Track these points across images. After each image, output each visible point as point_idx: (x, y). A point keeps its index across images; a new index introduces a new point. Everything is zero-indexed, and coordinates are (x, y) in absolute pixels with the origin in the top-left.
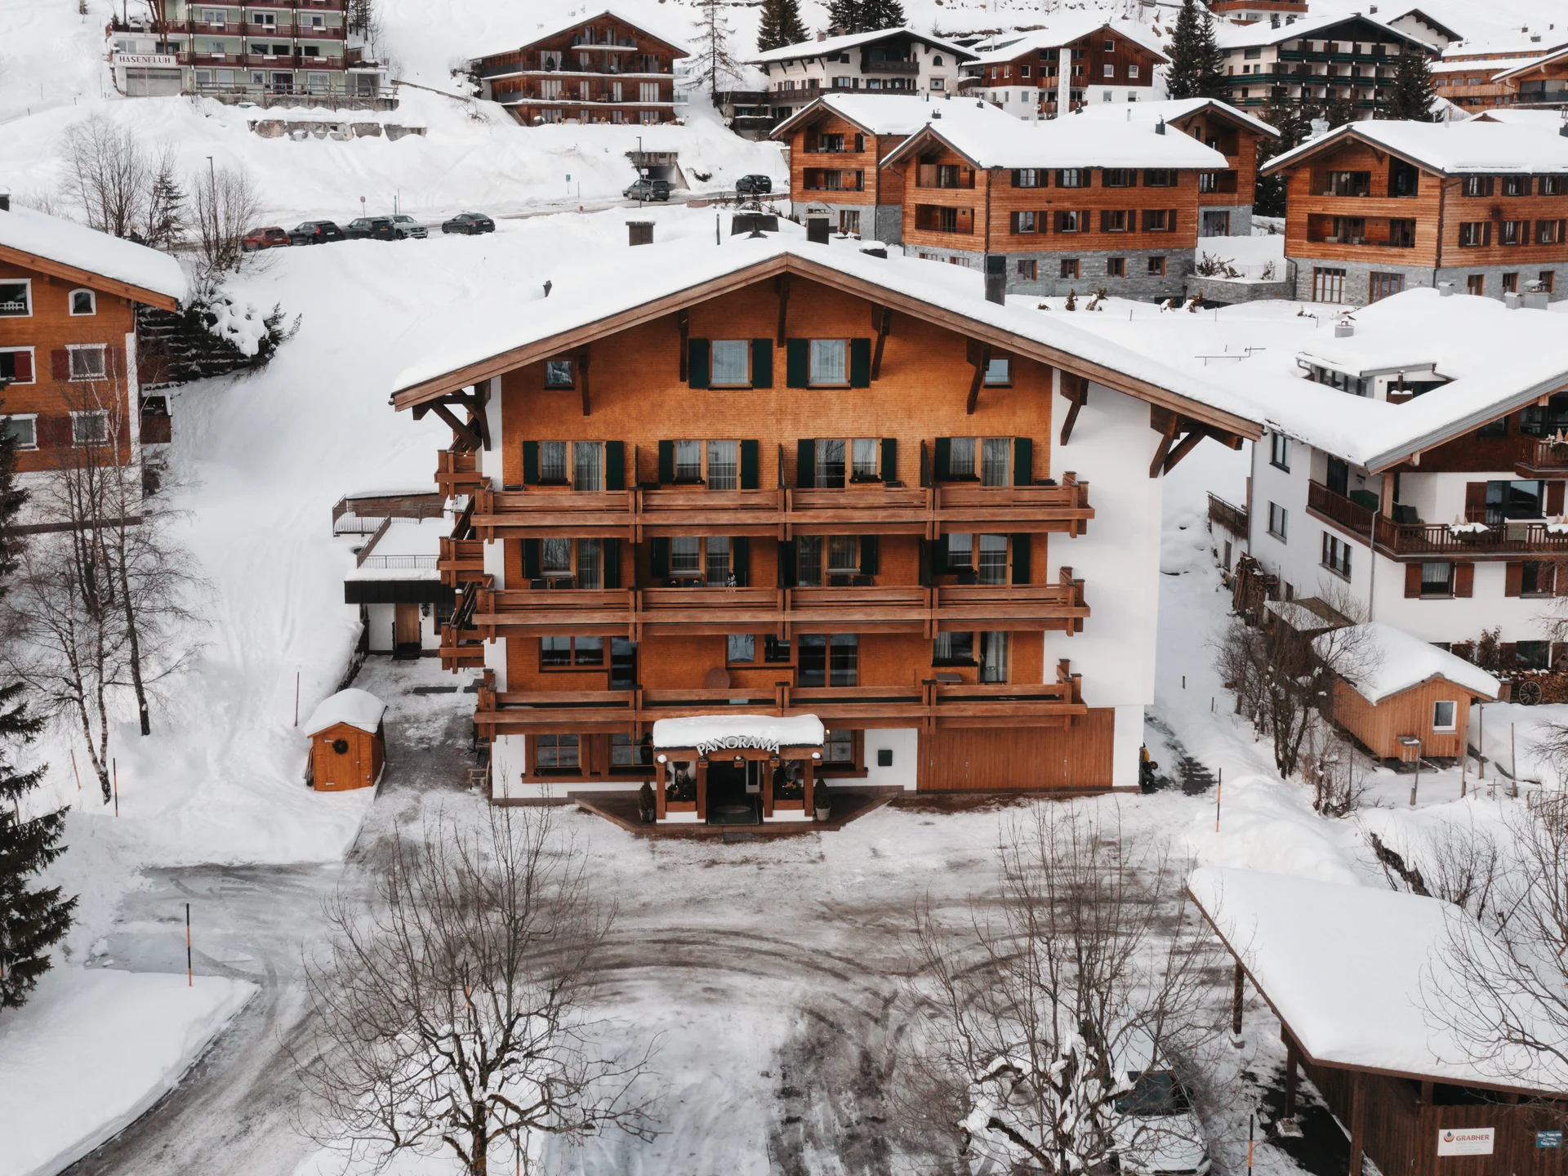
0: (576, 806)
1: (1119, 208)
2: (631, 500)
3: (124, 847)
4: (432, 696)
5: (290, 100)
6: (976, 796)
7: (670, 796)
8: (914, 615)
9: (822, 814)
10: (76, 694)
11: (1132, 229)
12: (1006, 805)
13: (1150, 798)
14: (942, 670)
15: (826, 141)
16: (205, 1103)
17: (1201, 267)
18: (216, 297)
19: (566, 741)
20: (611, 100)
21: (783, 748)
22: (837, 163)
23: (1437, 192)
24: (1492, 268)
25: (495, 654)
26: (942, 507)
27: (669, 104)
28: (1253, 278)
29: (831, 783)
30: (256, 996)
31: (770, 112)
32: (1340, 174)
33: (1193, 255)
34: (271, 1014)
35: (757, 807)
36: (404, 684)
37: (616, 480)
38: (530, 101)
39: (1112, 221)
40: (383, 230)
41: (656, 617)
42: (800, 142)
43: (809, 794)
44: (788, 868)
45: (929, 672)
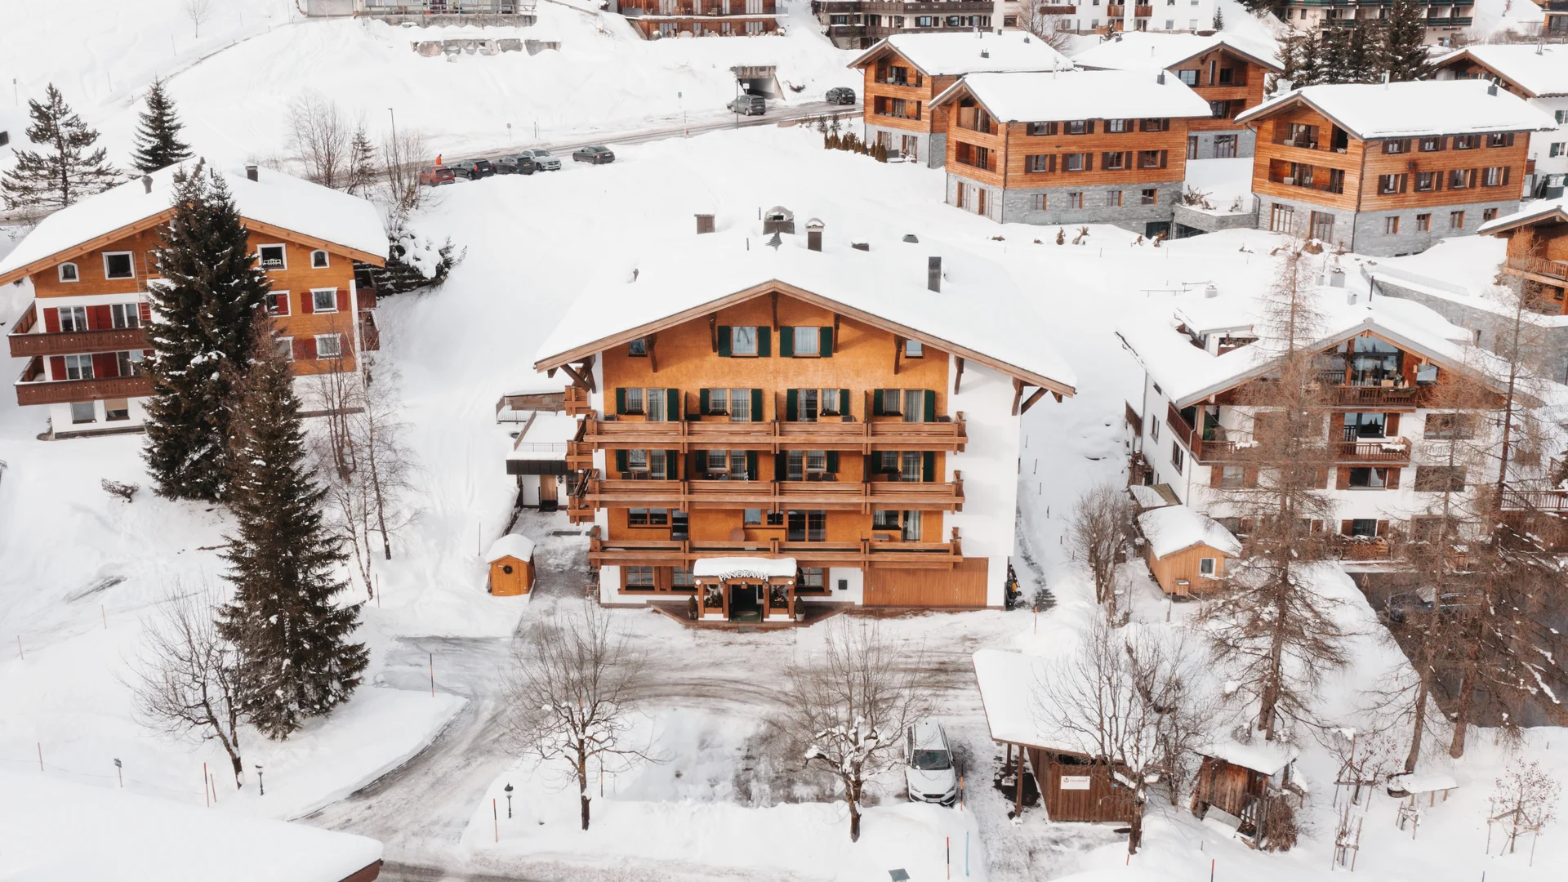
0: (651, 609)
1: (1118, 150)
2: (681, 428)
3: (384, 625)
4: (564, 537)
5: (444, 19)
6: (899, 609)
7: (707, 604)
8: (855, 500)
9: (799, 617)
10: (352, 536)
11: (1128, 167)
12: (916, 615)
13: (1010, 613)
14: (879, 532)
15: (894, 71)
16: (446, 752)
17: (1187, 197)
18: (403, 233)
19: (645, 570)
20: (720, 14)
21: (770, 578)
22: (900, 95)
23: (1360, 151)
24: (1408, 210)
25: (601, 517)
26: (873, 435)
27: (772, 16)
28: (1223, 211)
29: (805, 599)
30: (467, 705)
31: (862, 20)
32: (1299, 125)
33: (1181, 188)
34: (476, 713)
35: (761, 612)
36: (547, 529)
37: (673, 415)
38: (649, 17)
39: (1111, 161)
40: (525, 165)
41: (695, 498)
42: (872, 72)
43: (791, 606)
44: (774, 648)
45: (869, 533)
